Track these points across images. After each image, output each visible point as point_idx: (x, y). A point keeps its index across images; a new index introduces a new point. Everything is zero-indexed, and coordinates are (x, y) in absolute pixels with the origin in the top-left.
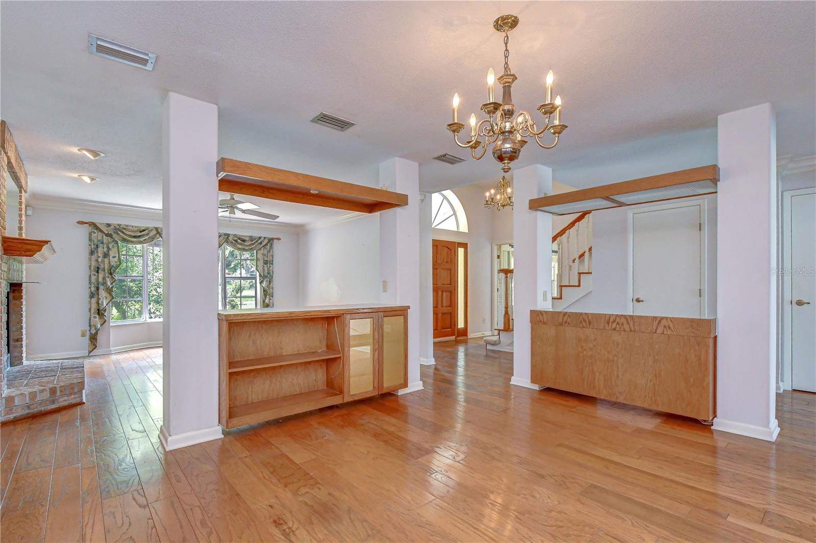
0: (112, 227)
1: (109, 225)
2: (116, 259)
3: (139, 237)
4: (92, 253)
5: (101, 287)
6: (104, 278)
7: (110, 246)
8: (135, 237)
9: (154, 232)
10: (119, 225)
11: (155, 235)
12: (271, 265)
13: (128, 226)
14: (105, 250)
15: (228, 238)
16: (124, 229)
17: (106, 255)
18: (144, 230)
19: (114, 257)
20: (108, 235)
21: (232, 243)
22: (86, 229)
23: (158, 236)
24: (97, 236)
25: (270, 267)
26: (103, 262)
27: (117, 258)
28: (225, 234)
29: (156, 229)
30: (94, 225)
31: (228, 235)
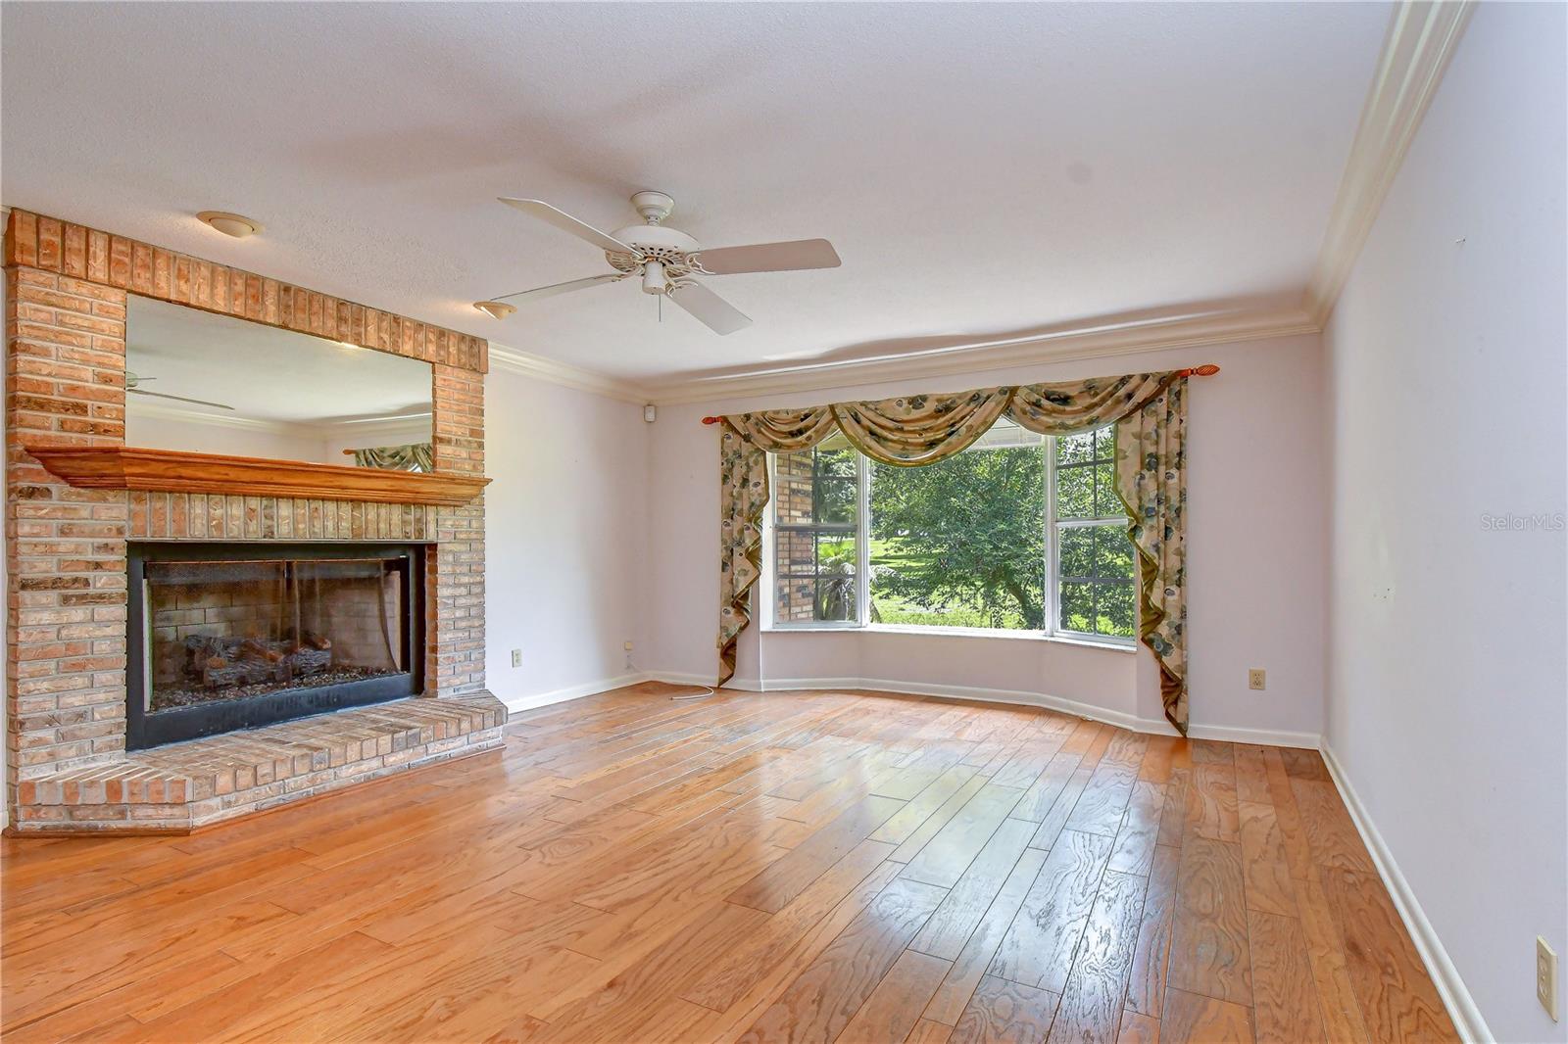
0: (752, 419)
1: (748, 417)
2: (760, 489)
3: (800, 432)
4: (725, 478)
5: (737, 550)
6: (741, 532)
7: (751, 461)
8: (792, 434)
9: (827, 417)
10: (764, 414)
11: (829, 424)
12: (1174, 471)
13: (778, 412)
14: (744, 469)
15: (1010, 401)
16: (773, 419)
17: (745, 481)
18: (807, 416)
19: (757, 484)
20: (747, 438)
21: (1024, 412)
22: (717, 430)
23: (835, 425)
24: (734, 441)
25: (1169, 476)
26: (740, 495)
27: (763, 485)
28: (1003, 391)
29: (832, 408)
30: (724, 420)
31: (1013, 391)
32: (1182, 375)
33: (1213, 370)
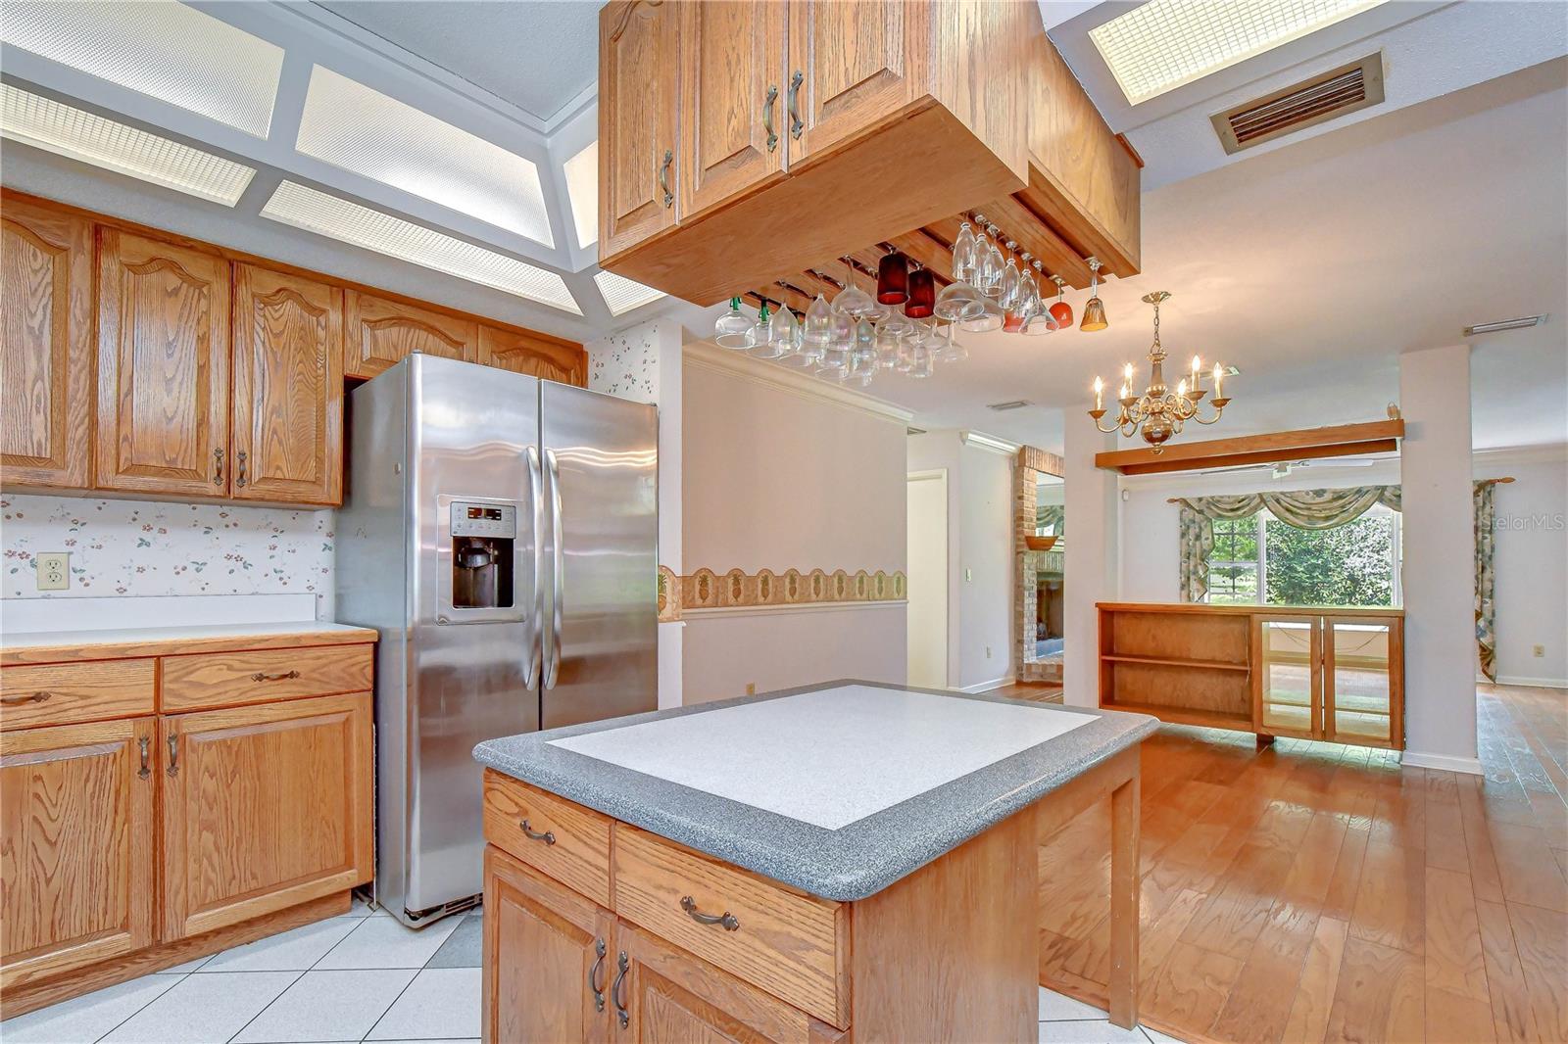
0: (1204, 501)
1: (1200, 499)
2: (1209, 541)
3: (1238, 509)
4: (1183, 535)
5: (1192, 577)
6: (1195, 566)
7: (1203, 525)
8: (1233, 510)
9: (1257, 500)
10: (1212, 498)
11: (1259, 504)
12: (1487, 535)
13: (1222, 497)
14: (1197, 530)
15: (1382, 494)
16: (1219, 501)
17: (1198, 537)
18: (1243, 500)
19: (1207, 539)
20: (1200, 512)
21: (1391, 500)
22: (1177, 507)
23: (1262, 505)
24: (1189, 514)
25: (1484, 538)
26: (1194, 545)
27: (1210, 540)
28: (1377, 488)
29: (1260, 495)
30: (1184, 501)
31: (1384, 488)
32: (1492, 483)
33: (1510, 480)
